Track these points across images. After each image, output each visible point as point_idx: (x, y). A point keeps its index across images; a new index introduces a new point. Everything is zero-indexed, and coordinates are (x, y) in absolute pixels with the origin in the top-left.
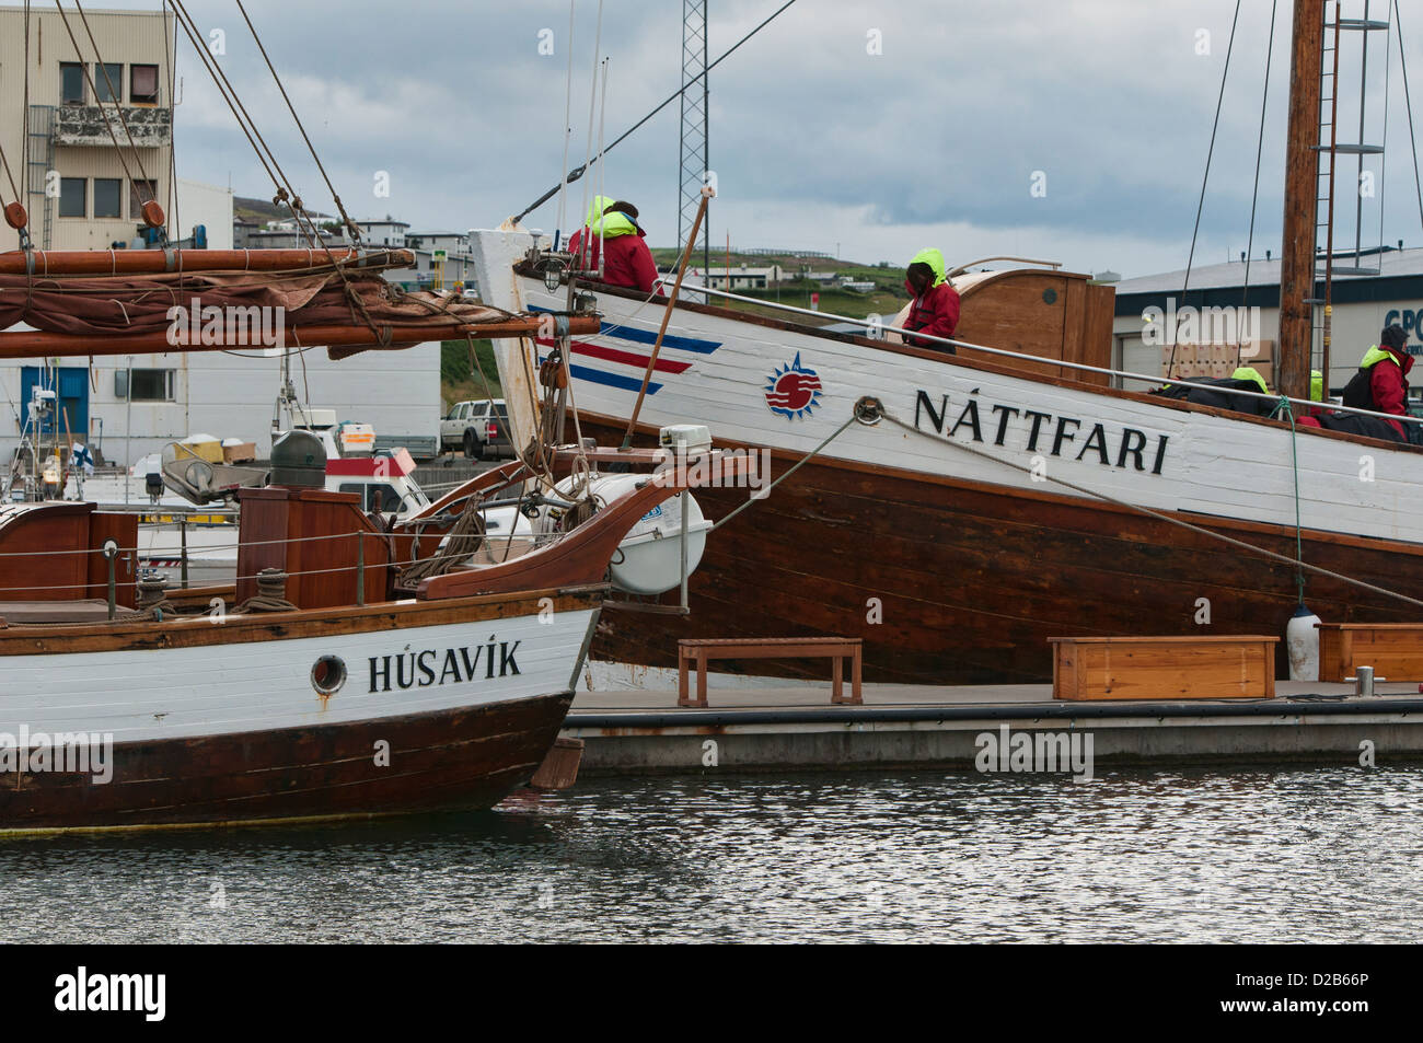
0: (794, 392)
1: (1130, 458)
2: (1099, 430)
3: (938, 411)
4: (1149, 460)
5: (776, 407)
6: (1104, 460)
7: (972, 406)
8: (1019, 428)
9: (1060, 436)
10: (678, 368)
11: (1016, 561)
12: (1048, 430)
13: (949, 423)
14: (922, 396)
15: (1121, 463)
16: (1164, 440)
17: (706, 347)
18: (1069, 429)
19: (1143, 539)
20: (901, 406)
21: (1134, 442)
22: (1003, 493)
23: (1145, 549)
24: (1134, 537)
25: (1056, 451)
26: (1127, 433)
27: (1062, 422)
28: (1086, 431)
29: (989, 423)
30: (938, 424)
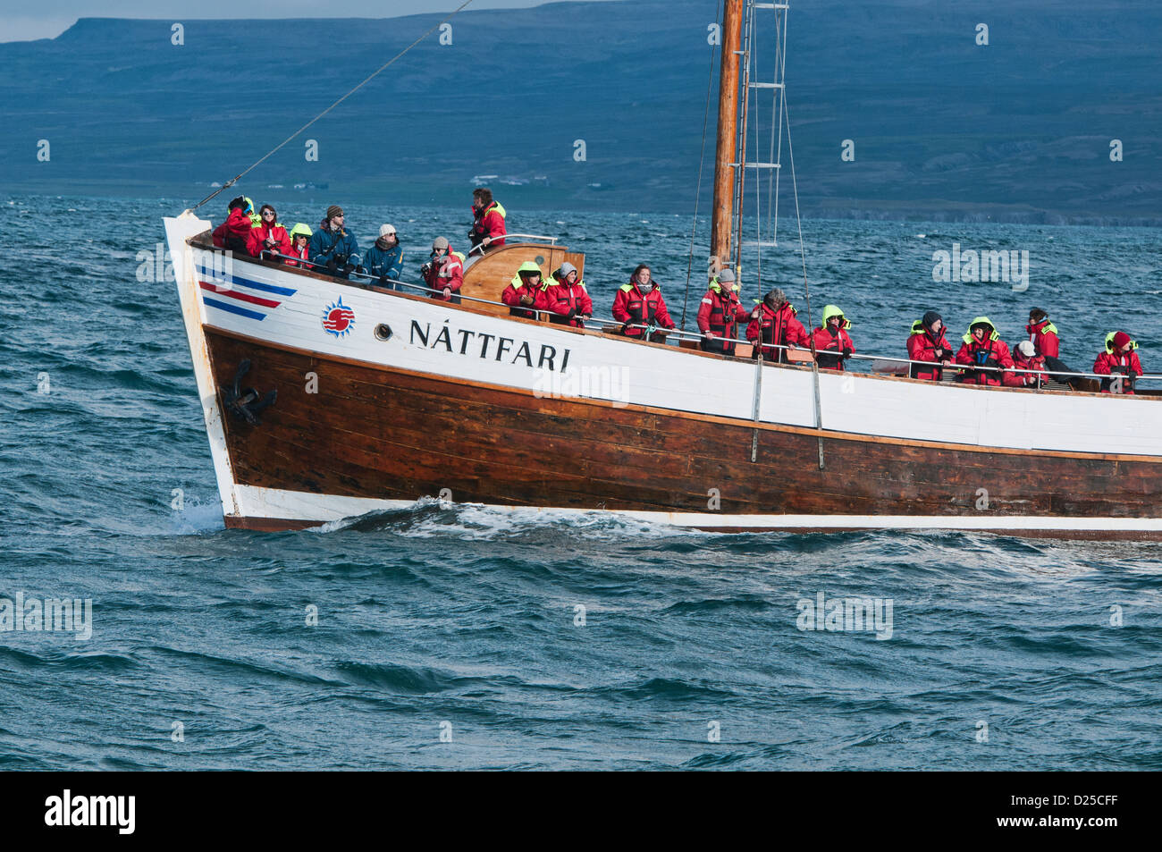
0: (338, 320)
1: (546, 362)
2: (526, 345)
3: (425, 334)
4: (558, 362)
5: (329, 329)
6: (529, 364)
7: (446, 330)
8: (475, 344)
9: (501, 348)
10: (274, 304)
11: (474, 425)
12: (493, 346)
13: (431, 340)
14: (415, 324)
15: (541, 363)
16: (567, 352)
17: (288, 292)
18: (506, 344)
19: (555, 413)
20: (401, 329)
21: (548, 353)
22: (465, 383)
23: (556, 419)
24: (549, 412)
25: (499, 358)
26: (544, 348)
27: (502, 341)
28: (518, 345)
29: (456, 340)
30: (425, 340)
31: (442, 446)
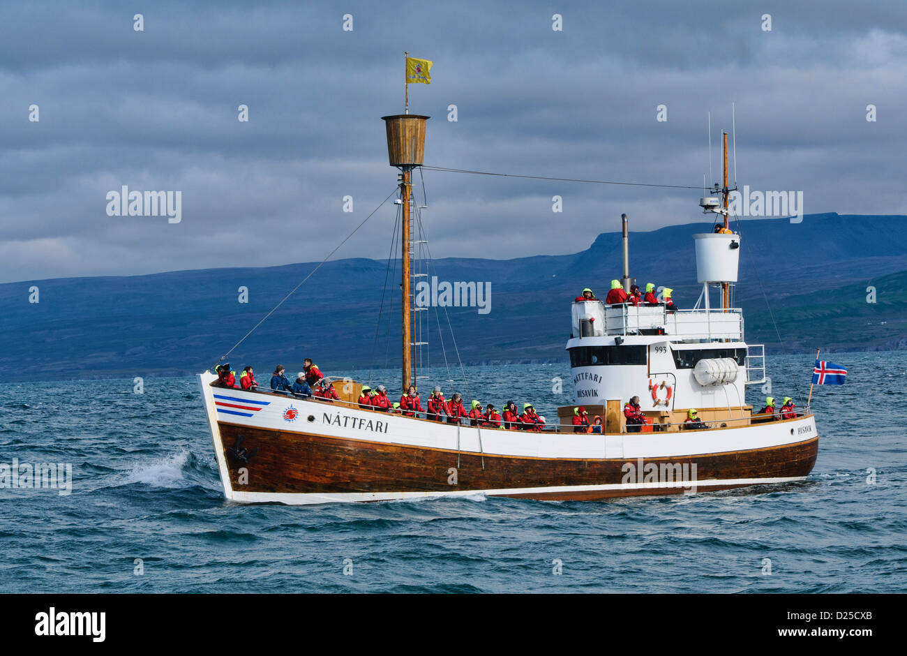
0: (291, 414)
1: (379, 429)
2: (370, 422)
3: (329, 418)
4: (383, 428)
5: (286, 418)
6: (372, 430)
7: (338, 416)
8: (350, 422)
9: (361, 424)
10: (258, 409)
12: (358, 422)
13: (332, 421)
14: (325, 414)
15: (376, 431)
16: (387, 424)
17: (266, 404)
18: (363, 422)
19: (383, 451)
20: (320, 417)
21: (379, 425)
22: (346, 440)
23: (383, 453)
24: (380, 450)
25: (360, 428)
26: (378, 422)
27: (361, 420)
28: (367, 422)
29: (342, 421)
30: (329, 422)
31: (336, 468)
